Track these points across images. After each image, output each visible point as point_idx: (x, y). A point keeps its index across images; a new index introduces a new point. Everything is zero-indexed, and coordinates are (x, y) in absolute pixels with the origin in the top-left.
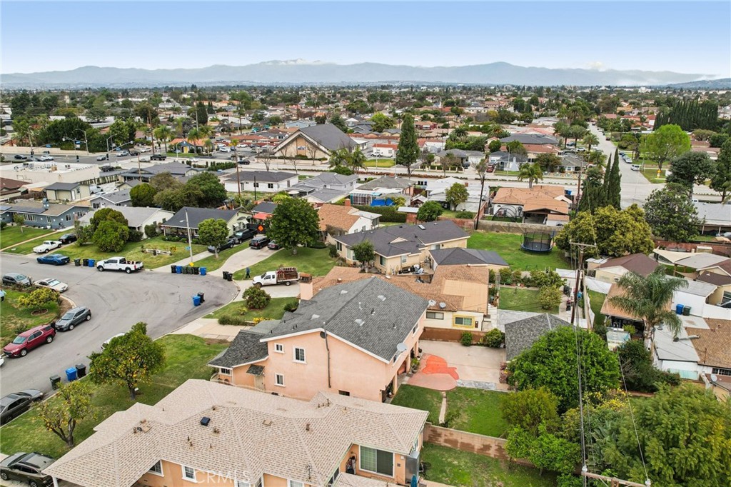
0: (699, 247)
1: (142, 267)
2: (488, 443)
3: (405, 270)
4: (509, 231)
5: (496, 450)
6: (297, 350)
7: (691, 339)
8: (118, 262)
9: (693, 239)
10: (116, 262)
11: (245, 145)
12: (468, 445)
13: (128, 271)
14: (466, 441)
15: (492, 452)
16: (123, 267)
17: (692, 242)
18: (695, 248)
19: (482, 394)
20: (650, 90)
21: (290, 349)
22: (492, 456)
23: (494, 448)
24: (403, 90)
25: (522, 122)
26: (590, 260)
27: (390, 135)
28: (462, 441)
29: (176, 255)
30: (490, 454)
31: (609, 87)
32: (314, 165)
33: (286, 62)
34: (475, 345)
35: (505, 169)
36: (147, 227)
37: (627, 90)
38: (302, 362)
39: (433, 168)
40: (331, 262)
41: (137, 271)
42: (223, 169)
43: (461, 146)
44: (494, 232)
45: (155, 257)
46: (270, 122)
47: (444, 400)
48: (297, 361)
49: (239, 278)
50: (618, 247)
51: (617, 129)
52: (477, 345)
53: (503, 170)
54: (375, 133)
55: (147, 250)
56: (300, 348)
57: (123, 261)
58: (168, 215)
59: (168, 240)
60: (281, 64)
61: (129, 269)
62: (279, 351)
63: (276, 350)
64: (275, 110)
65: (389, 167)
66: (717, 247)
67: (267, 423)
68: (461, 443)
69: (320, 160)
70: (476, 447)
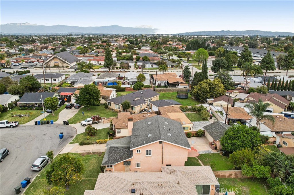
0: (234, 91)
1: (18, 124)
2: (231, 173)
3: (142, 111)
4: (167, 91)
5: (235, 175)
6: (147, 151)
7: (263, 123)
8: (5, 123)
9: (232, 89)
10: (4, 123)
11: (25, 62)
12: (224, 175)
13: (12, 127)
14: (223, 174)
15: (233, 176)
16: (9, 125)
17: (232, 90)
18: (233, 92)
19: (210, 155)
20: (172, 36)
21: (143, 151)
22: (233, 178)
23: (234, 174)
24: (79, 36)
25: (138, 49)
26: (207, 99)
27: (89, 55)
28: (222, 174)
29: (32, 116)
30: (232, 177)
31: (158, 35)
32: (64, 69)
33: (20, 24)
34: (192, 137)
35: (145, 67)
36: (9, 104)
37: (164, 36)
38: (150, 156)
39: (117, 68)
40: (108, 111)
41: (16, 126)
42: (25, 74)
43: (123, 59)
44: (161, 92)
45: (20, 118)
46: (29, 51)
47: (199, 160)
48: (147, 156)
49: (72, 123)
50: (217, 94)
51: (173, 50)
52: (193, 137)
53: (145, 68)
54: (82, 54)
55: (15, 115)
56: (148, 150)
57: (7, 122)
58: (17, 98)
59: (22, 109)
60: (17, 25)
61: (12, 125)
62: (139, 153)
63: (137, 153)
64: (27, 46)
65: (98, 69)
66: (240, 91)
67: (160, 185)
68: (221, 175)
69: (66, 67)
70: (227, 176)
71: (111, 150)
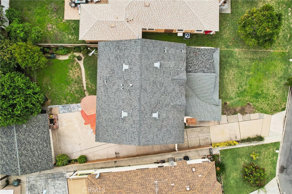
71: (212, 68)
